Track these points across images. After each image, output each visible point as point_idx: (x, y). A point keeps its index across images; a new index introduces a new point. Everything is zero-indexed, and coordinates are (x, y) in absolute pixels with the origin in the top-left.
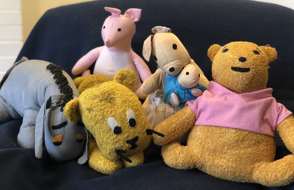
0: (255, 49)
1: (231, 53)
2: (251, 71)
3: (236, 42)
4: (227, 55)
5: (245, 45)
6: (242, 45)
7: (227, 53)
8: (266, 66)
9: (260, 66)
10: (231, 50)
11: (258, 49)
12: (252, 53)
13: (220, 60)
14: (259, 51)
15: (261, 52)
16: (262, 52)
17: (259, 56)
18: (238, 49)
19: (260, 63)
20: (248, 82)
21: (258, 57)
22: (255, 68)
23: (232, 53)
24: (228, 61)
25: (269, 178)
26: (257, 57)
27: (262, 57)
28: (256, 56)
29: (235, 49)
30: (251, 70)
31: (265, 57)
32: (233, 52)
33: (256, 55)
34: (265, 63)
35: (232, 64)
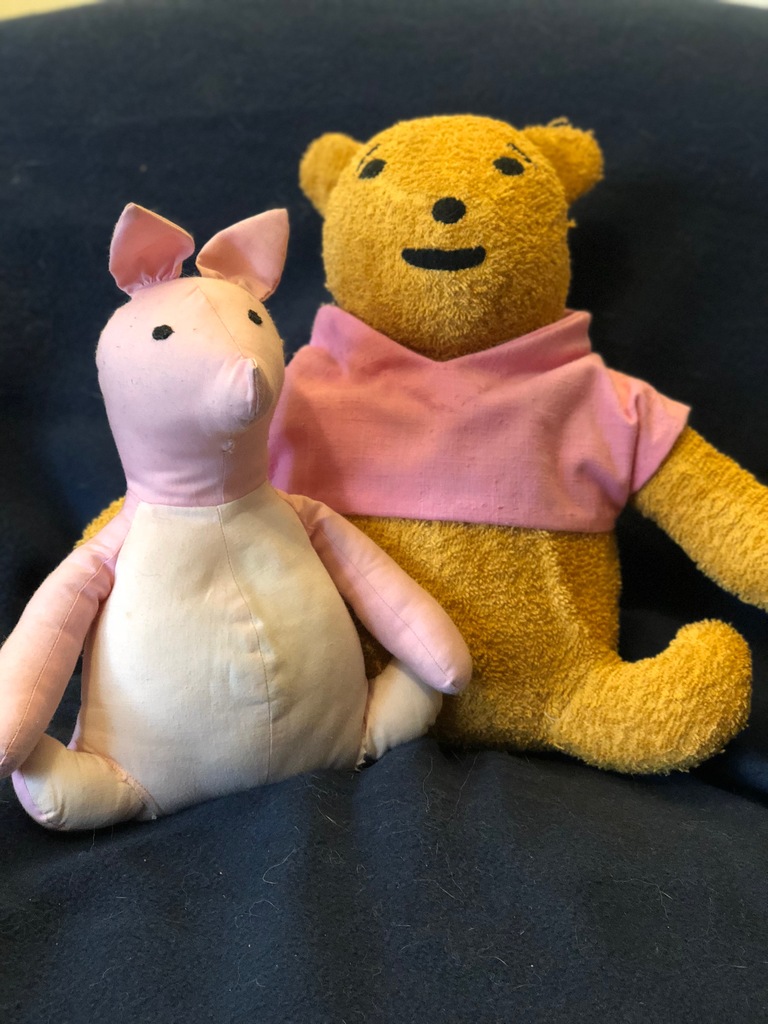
0: (505, 150)
1: (398, 179)
2: (492, 260)
3: (418, 122)
4: (379, 193)
5: (457, 134)
6: (443, 134)
7: (379, 180)
8: (558, 224)
9: (529, 227)
10: (398, 165)
11: (515, 148)
12: (492, 171)
13: (353, 219)
14: (521, 160)
15: (528, 161)
16: (534, 158)
17: (522, 182)
18: (425, 157)
19: (529, 217)
20: (485, 313)
21: (519, 187)
22: (509, 244)
23: (402, 179)
24: (387, 219)
25: (615, 749)
26: (512, 188)
27: (538, 183)
28: (511, 185)
29: (416, 161)
30: (493, 256)
31: (548, 181)
32: (404, 175)
33: (508, 178)
34: (549, 210)
35: (406, 237)
